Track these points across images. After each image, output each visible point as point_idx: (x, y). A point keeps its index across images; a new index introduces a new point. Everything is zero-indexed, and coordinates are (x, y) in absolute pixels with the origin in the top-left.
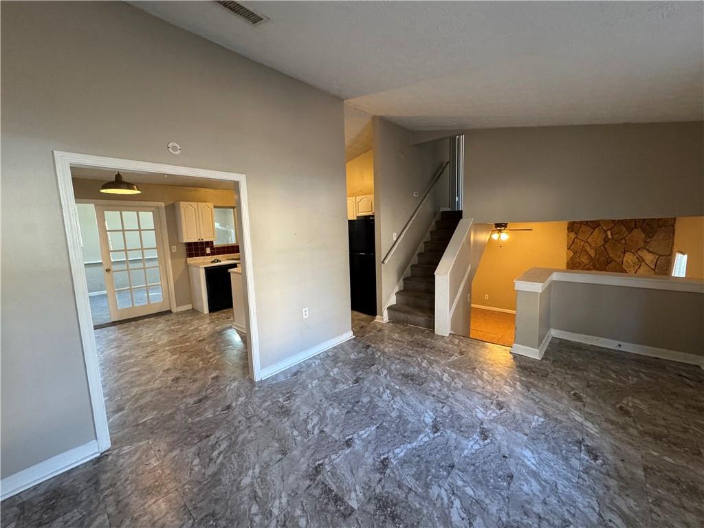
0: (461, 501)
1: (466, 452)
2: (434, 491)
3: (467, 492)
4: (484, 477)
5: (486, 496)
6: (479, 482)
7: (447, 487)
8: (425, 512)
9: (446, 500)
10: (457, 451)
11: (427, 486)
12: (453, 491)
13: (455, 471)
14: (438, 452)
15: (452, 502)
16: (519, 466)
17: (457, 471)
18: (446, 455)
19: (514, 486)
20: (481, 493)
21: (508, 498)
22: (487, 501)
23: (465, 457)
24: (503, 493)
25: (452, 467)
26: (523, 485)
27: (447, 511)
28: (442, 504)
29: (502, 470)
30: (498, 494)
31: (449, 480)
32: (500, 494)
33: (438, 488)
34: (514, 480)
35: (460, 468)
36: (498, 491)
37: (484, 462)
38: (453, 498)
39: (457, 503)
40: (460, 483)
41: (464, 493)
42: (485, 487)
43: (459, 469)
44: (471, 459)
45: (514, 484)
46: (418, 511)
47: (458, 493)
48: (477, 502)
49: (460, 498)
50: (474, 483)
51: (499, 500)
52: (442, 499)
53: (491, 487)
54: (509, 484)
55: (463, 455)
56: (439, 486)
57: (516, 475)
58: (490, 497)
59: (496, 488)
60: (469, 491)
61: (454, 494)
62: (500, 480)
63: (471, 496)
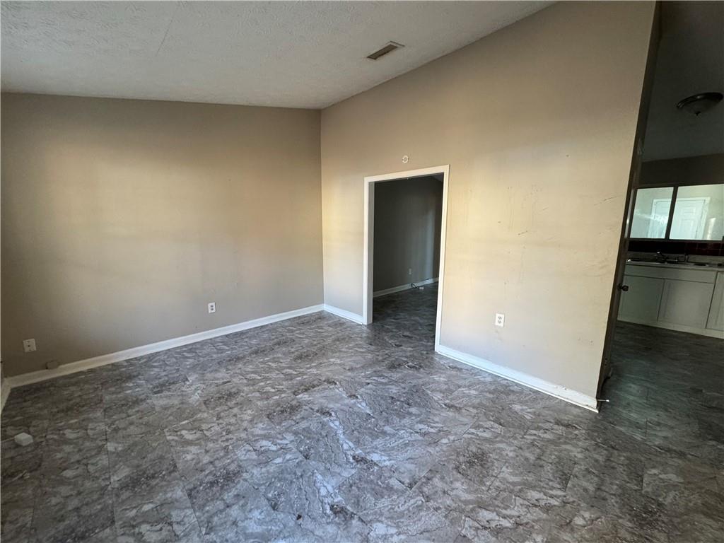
0: (273, 451)
1: (320, 477)
2: (290, 437)
3: (278, 459)
4: (285, 479)
5: (268, 472)
6: (282, 472)
7: (289, 446)
8: (277, 427)
9: (279, 441)
10: (322, 468)
11: (296, 433)
12: (284, 450)
13: (301, 458)
14: (326, 451)
15: (276, 445)
16: (282, 526)
17: (300, 459)
18: (321, 456)
19: (264, 503)
20: (272, 469)
21: (257, 489)
22: (264, 470)
23: (313, 473)
24: (263, 487)
25: (307, 457)
26: (260, 514)
27: (271, 439)
28: (278, 438)
29: (285, 502)
30: (264, 482)
31: (295, 450)
32: (264, 484)
33: (291, 439)
34: (269, 508)
35: (303, 463)
36: (267, 484)
37: (301, 489)
38: (279, 447)
39: (274, 448)
40: (288, 457)
41: (279, 456)
42: (276, 475)
43: (301, 461)
44: (309, 477)
45: (266, 505)
46: (280, 424)
47: (280, 452)
48: (268, 462)
49: (276, 451)
50: (283, 467)
51: (259, 480)
52: (281, 440)
53: (273, 480)
54: (268, 500)
55: (315, 471)
56: (293, 441)
57: (274, 514)
58: (266, 475)
59: (270, 483)
60: (279, 460)
61: (281, 448)
62: (276, 493)
63: (273, 459)
